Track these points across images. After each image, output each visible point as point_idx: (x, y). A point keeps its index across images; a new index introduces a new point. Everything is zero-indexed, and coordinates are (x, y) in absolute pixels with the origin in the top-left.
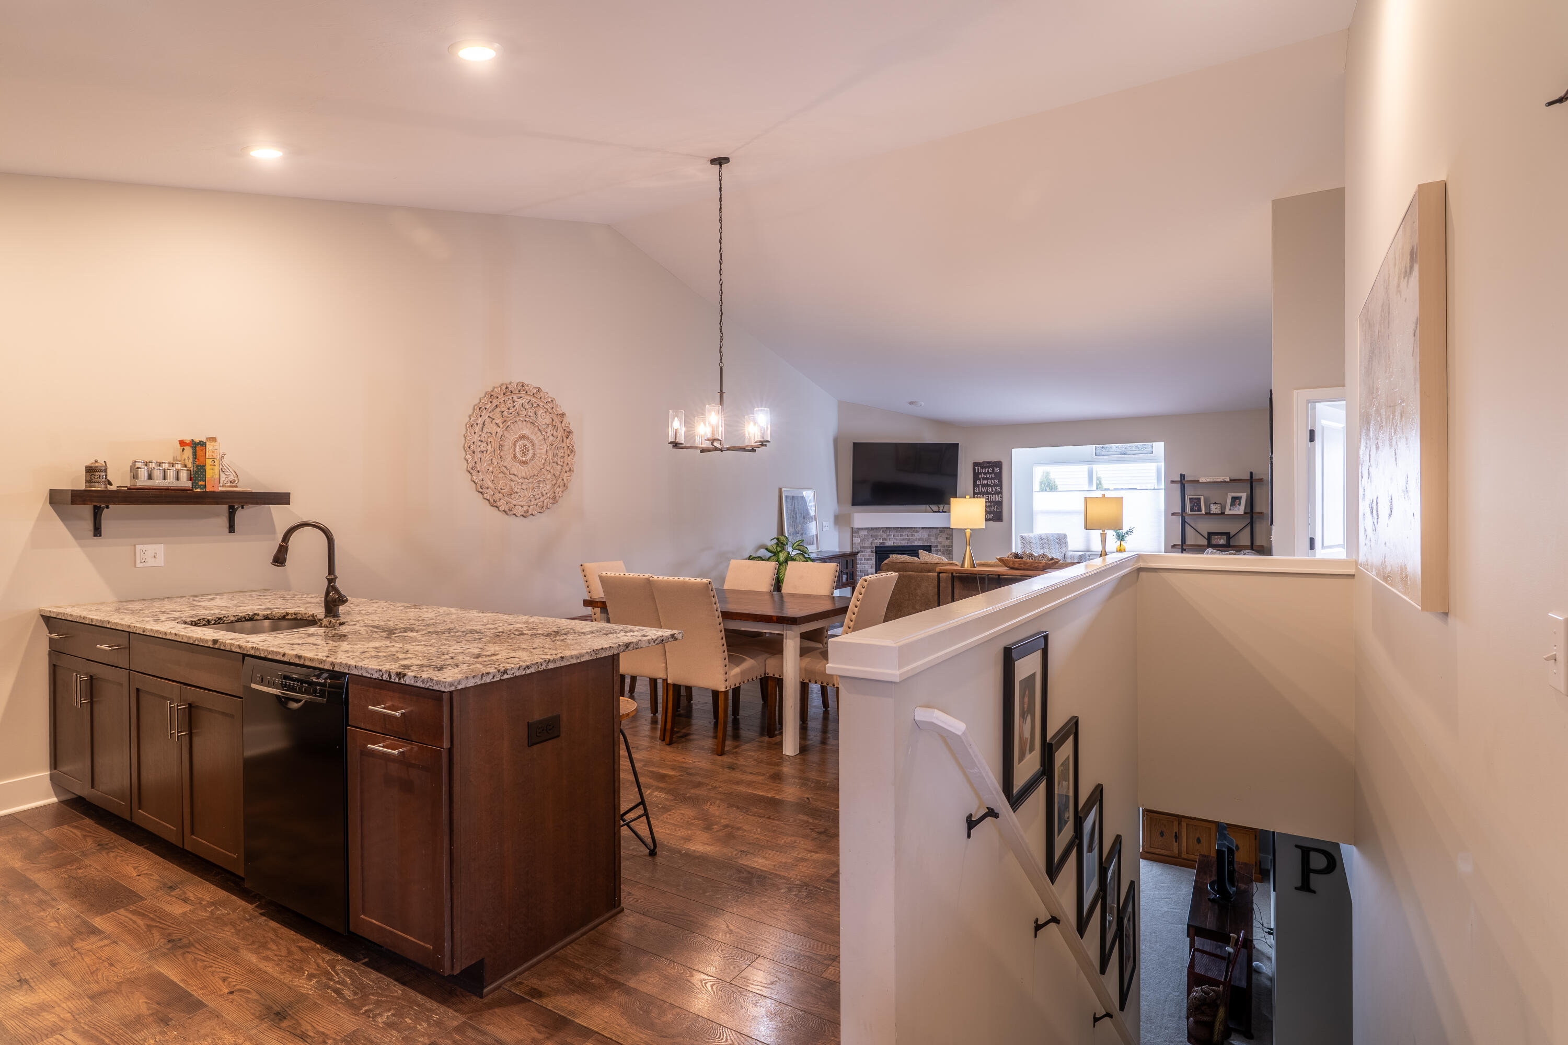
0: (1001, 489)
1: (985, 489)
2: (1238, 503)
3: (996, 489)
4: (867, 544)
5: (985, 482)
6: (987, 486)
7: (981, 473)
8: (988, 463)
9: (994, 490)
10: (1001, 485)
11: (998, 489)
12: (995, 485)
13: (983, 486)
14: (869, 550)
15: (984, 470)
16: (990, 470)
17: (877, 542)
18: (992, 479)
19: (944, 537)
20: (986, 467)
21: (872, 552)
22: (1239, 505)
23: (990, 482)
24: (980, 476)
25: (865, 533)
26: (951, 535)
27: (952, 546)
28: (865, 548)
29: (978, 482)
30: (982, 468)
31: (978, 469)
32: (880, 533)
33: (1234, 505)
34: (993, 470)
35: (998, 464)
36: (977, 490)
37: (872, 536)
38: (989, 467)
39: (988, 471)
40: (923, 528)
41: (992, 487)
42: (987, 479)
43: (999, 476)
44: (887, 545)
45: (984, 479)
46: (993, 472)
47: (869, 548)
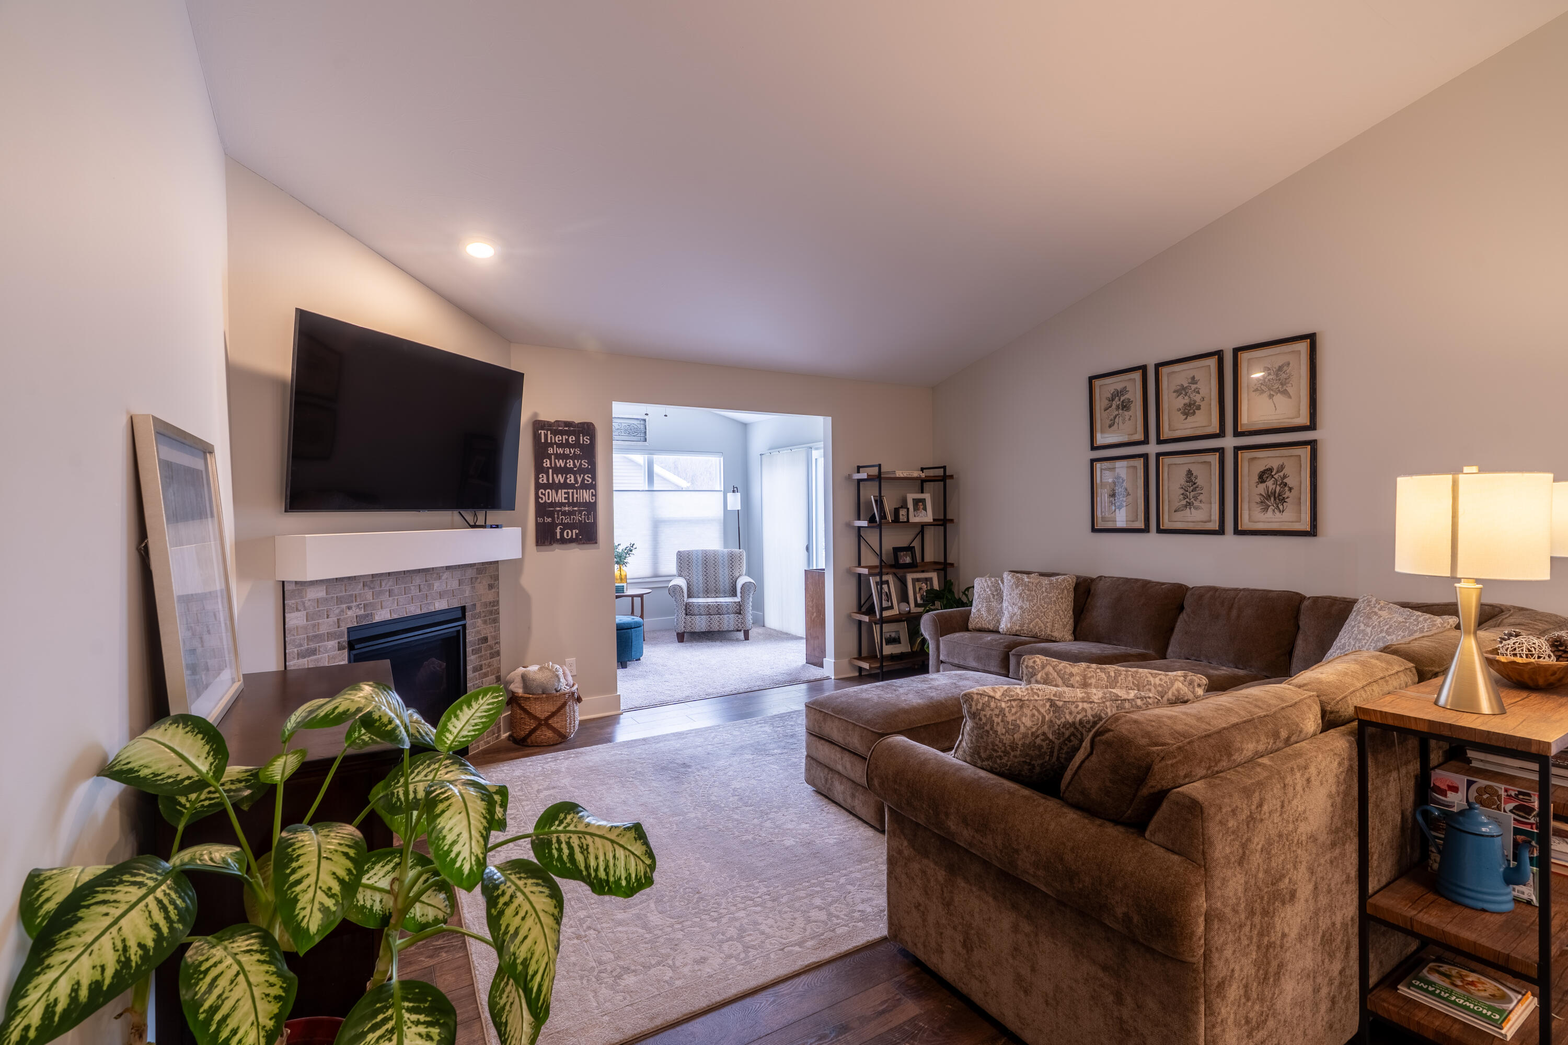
0: (594, 478)
1: (560, 479)
2: (922, 507)
3: (583, 479)
4: (326, 625)
5: (561, 463)
6: (565, 471)
7: (551, 445)
8: (567, 424)
9: (579, 480)
10: (592, 471)
11: (588, 479)
12: (582, 471)
13: (557, 470)
14: (332, 644)
15: (557, 439)
16: (572, 439)
17: (351, 617)
18: (575, 457)
19: (486, 582)
20: (562, 433)
21: (340, 648)
22: (925, 509)
23: (570, 464)
24: (550, 451)
25: (320, 593)
26: (496, 578)
27: (498, 602)
28: (319, 638)
29: (546, 463)
30: (555, 433)
31: (546, 436)
32: (358, 589)
33: (918, 509)
34: (578, 439)
35: (587, 429)
36: (543, 479)
37: (340, 601)
38: (568, 433)
39: (567, 440)
40: (448, 568)
41: (575, 473)
42: (565, 457)
43: (589, 452)
44: (377, 619)
45: (558, 456)
46: (577, 444)
47: (330, 636)
